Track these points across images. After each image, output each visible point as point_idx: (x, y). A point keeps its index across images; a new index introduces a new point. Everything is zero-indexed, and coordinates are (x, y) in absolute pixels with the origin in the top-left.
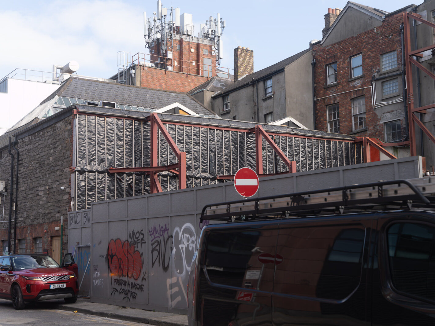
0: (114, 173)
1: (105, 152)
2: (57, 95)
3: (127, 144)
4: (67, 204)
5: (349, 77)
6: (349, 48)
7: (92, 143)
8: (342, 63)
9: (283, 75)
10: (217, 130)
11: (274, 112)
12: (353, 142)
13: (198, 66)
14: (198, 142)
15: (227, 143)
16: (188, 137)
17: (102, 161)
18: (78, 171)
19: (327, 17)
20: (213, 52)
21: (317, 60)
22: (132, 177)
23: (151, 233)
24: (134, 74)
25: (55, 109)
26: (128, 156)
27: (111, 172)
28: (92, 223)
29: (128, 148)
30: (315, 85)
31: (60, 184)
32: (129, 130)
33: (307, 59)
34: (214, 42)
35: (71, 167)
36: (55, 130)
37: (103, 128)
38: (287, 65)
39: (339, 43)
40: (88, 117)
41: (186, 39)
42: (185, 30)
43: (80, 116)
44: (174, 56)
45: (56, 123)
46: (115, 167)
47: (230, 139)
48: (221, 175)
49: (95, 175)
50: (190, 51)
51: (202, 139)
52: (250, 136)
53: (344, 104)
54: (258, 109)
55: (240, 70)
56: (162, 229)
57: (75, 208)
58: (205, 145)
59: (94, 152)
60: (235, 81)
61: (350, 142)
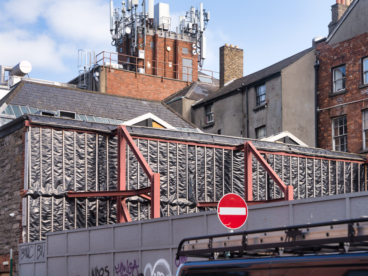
0: (74, 198)
1: (63, 172)
2: (5, 103)
3: (89, 163)
4: (17, 235)
5: (361, 83)
6: (360, 47)
7: (47, 161)
8: (352, 65)
9: (280, 80)
10: (198, 147)
11: (268, 125)
12: (363, 163)
13: (175, 68)
14: (174, 161)
15: (210, 163)
16: (163, 155)
17: (59, 183)
18: (31, 195)
20: (194, 51)
21: (321, 61)
22: (94, 203)
23: (118, 270)
24: (98, 77)
25: (3, 119)
26: (91, 177)
27: (70, 196)
28: (47, 258)
29: (91, 168)
30: (318, 93)
31: (9, 210)
32: (91, 146)
33: (310, 61)
34: (195, 39)
35: (22, 190)
36: (3, 145)
37: (60, 143)
38: (284, 67)
39: (349, 41)
40: (43, 129)
41: (162, 34)
42: (160, 23)
43: (33, 129)
44: (146, 56)
45: (4, 136)
46: (75, 190)
47: (213, 157)
48: (202, 201)
49: (51, 200)
50: (166, 50)
51: (180, 157)
52: (237, 154)
53: (354, 116)
54: (248, 122)
55: (226, 73)
56: (131, 266)
57: (27, 239)
58: (183, 165)
59: (49, 173)
60: (220, 87)
61: (360, 163)
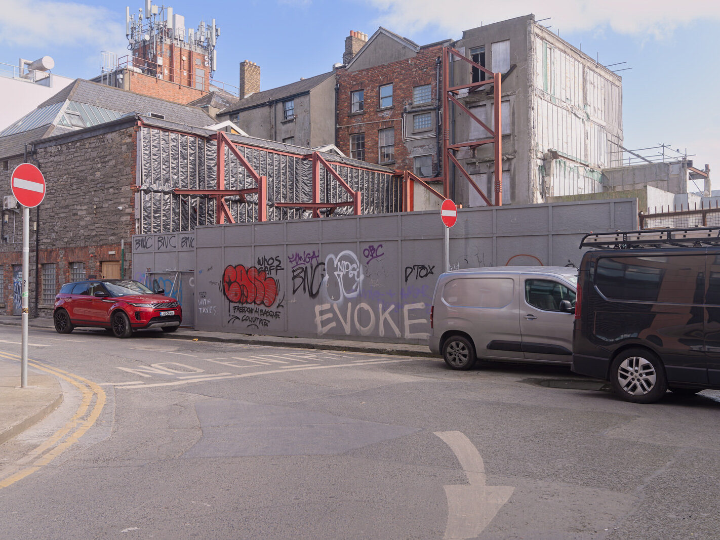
0: (179, 195)
1: (169, 171)
2: (67, 99)
3: (191, 164)
4: (127, 226)
5: (378, 107)
6: (378, 77)
7: (157, 160)
8: (370, 91)
9: (308, 98)
10: (275, 154)
11: (296, 137)
12: (392, 174)
13: (190, 76)
14: (258, 165)
15: (284, 168)
16: (249, 160)
17: (167, 180)
18: (144, 190)
19: (349, 40)
20: (206, 63)
21: (341, 85)
22: (195, 200)
24: (122, 79)
25: (69, 115)
26: (192, 177)
27: (177, 193)
28: (197, 248)
29: (192, 168)
30: (338, 112)
31: (114, 203)
32: (193, 148)
33: (330, 83)
34: (207, 52)
35: (134, 185)
36: (104, 141)
37: (167, 143)
39: (367, 70)
40: (153, 130)
41: (178, 44)
42: (177, 33)
43: (145, 129)
44: (164, 63)
46: (180, 187)
47: (287, 164)
48: (278, 202)
49: (161, 196)
50: (181, 59)
51: (262, 163)
52: (305, 162)
53: (371, 135)
54: (276, 132)
55: (246, 87)
57: (141, 231)
58: (265, 170)
59: (159, 170)
60: (240, 99)
61: (391, 175)
